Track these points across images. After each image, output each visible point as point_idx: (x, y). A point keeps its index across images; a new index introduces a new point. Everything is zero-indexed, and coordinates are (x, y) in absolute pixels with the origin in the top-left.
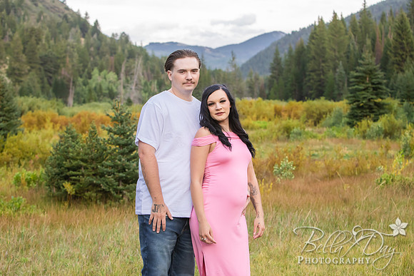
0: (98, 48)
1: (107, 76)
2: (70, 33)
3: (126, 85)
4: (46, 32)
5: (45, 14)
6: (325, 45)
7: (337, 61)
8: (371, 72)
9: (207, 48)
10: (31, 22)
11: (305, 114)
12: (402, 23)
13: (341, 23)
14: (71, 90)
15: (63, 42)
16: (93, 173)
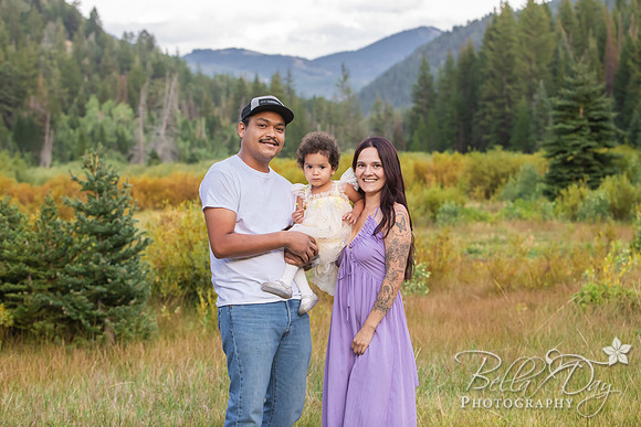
1: (114, 111)
2: (46, 32)
3: (149, 126)
6: (513, 52)
7: (535, 80)
8: (587, 98)
9: (298, 58)
13: (543, 11)
14: (47, 137)
15: (32, 49)
16: (50, 286)
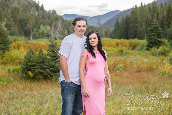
0: (43, 16)
1: (46, 28)
2: (31, 10)
3: (54, 31)
4: (21, 9)
5: (21, 2)
6: (137, 16)
7: (142, 23)
8: (156, 28)
9: (88, 17)
10: (15, 5)
11: (129, 45)
12: (169, 7)
13: (144, 7)
14: (31, 34)
15: (28, 13)
16: (41, 68)
